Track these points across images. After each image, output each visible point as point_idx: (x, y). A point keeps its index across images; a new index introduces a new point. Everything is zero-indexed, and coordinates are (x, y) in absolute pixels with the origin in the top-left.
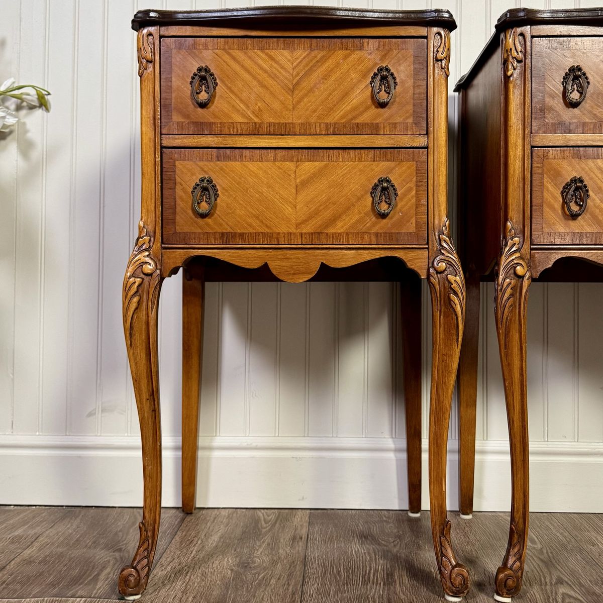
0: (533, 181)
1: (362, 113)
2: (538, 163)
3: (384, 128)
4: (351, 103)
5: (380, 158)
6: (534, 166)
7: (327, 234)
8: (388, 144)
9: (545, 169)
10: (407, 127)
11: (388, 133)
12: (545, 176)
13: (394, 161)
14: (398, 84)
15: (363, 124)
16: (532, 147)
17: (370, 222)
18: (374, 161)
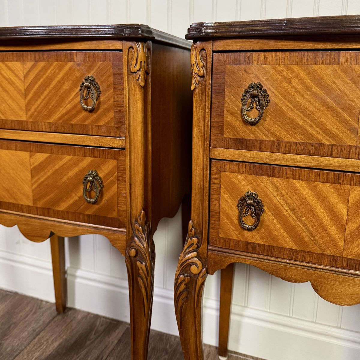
0: (212, 190)
1: (75, 116)
2: (216, 174)
3: (92, 129)
4: (66, 107)
5: (90, 154)
6: (212, 176)
7: (54, 210)
8: (94, 143)
9: (222, 180)
10: (110, 129)
11: (95, 134)
12: (222, 186)
13: (100, 158)
14: (102, 92)
15: (76, 125)
16: (210, 159)
17: (84, 205)
18: (85, 156)
